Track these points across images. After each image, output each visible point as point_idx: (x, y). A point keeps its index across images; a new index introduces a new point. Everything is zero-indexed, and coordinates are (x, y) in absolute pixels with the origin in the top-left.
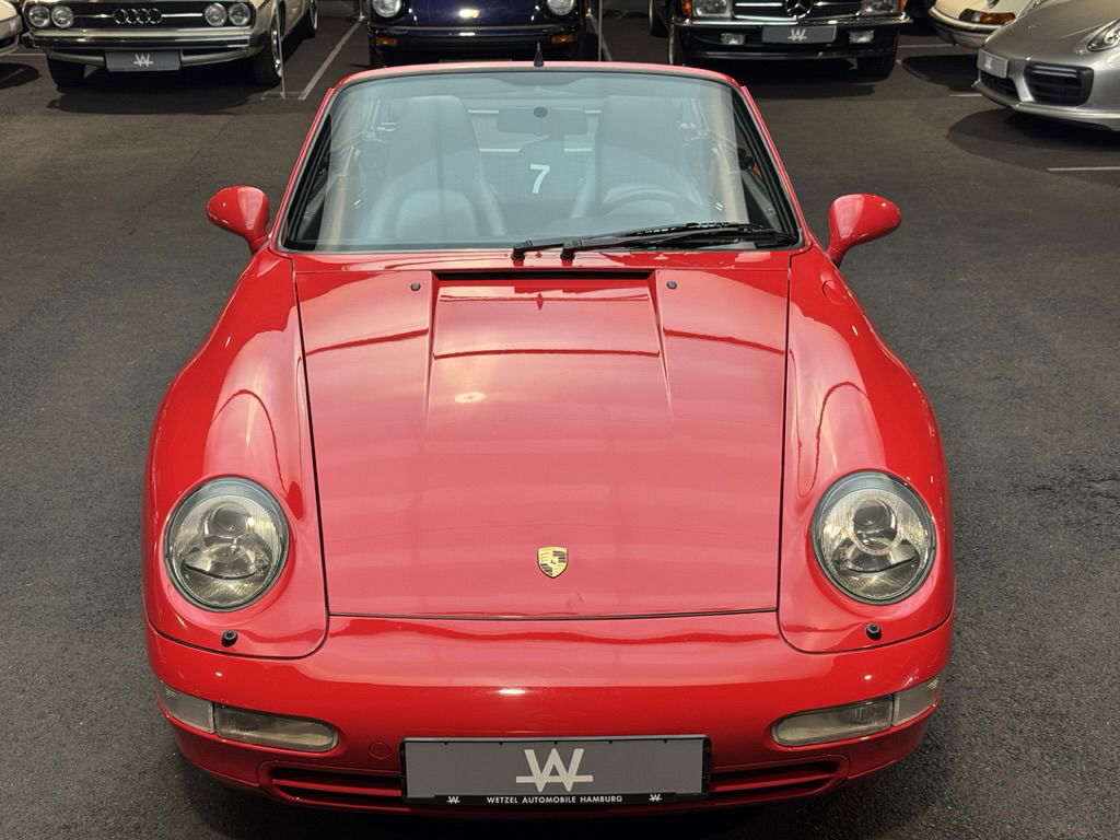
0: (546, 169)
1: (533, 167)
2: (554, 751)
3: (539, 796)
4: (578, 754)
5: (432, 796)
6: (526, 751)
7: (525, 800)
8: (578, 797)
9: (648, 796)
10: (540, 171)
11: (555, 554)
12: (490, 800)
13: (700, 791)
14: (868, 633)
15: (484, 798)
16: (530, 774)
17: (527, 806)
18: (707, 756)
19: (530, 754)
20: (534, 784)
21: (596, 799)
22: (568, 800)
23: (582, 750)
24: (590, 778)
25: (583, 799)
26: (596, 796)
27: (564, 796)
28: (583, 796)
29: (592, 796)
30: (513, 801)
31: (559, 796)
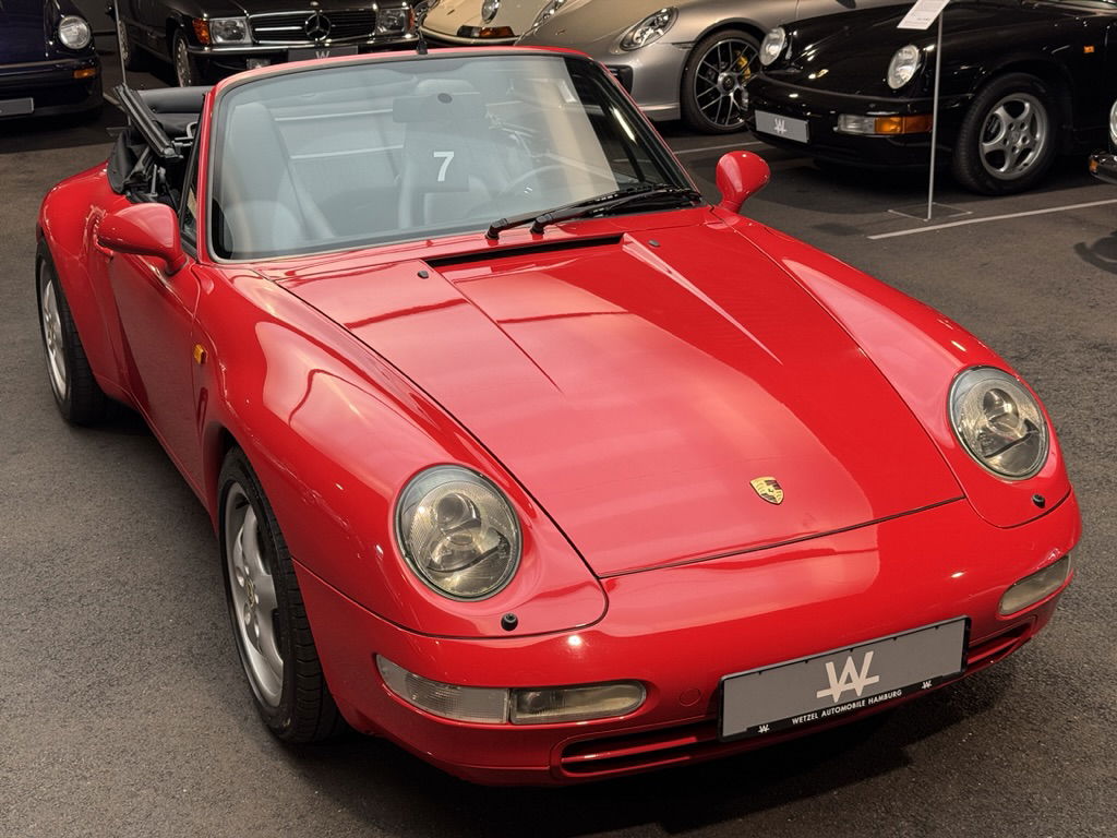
0: (450, 155)
1: (437, 154)
2: (850, 659)
3: (835, 707)
4: (869, 656)
5: (745, 730)
6: (827, 664)
7: (824, 714)
8: (867, 702)
9: (922, 684)
10: (445, 159)
11: (768, 483)
12: (795, 721)
13: (959, 670)
14: (1036, 503)
15: (790, 720)
16: (829, 686)
17: (826, 719)
18: (967, 634)
19: (830, 667)
20: (832, 696)
21: (881, 698)
22: (859, 705)
23: (872, 653)
24: (876, 679)
25: (871, 701)
26: (880, 694)
27: (856, 702)
28: (870, 697)
29: (877, 696)
30: (814, 717)
31: (852, 703)
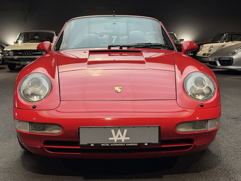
0: (116, 37)
1: (113, 37)
2: (119, 130)
3: (115, 144)
4: (125, 131)
5: (87, 144)
6: (112, 130)
8: (125, 144)
9: (144, 143)
10: (114, 38)
12: (102, 145)
13: (158, 142)
16: (112, 137)
17: (112, 146)
18: (160, 132)
19: (113, 131)
20: (114, 140)
21: (130, 145)
23: (126, 130)
24: (128, 138)
26: (130, 143)
27: (122, 144)
28: (127, 144)
30: (108, 145)
31: (121, 144)
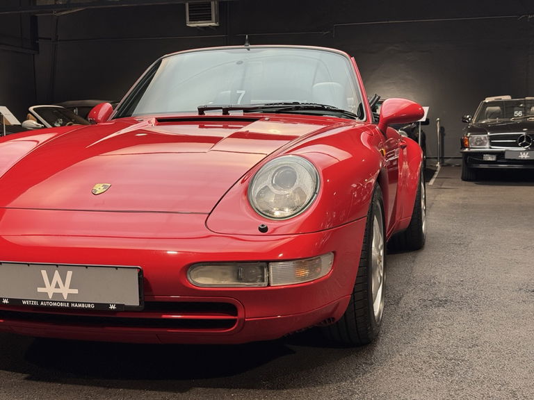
2: (57, 271)
3: (49, 301)
4: (70, 274)
6: (42, 271)
7: (42, 303)
8: (70, 305)
9: (109, 305)
10: (241, 94)
12: (24, 302)
13: (138, 305)
14: (259, 228)
15: (21, 300)
16: (44, 286)
17: (43, 307)
19: (44, 273)
20: (47, 293)
21: (80, 305)
22: (64, 305)
23: (71, 272)
24: (75, 291)
25: (73, 305)
26: (80, 303)
27: (63, 302)
28: (73, 303)
29: (78, 303)
30: (36, 303)
31: (60, 302)
